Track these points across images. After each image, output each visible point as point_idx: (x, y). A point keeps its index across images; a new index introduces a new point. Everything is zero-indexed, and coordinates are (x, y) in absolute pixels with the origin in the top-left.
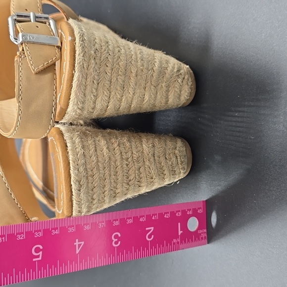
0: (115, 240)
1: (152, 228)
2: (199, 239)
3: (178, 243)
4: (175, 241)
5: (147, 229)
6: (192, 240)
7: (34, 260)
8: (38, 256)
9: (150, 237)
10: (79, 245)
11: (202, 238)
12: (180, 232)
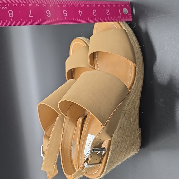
0: (94, 13)
1: (109, 10)
2: (129, 18)
3: (120, 18)
4: (118, 17)
5: (106, 10)
6: (126, 18)
7: (64, 16)
8: (66, 15)
9: (108, 13)
10: (81, 13)
11: (130, 18)
12: (120, 14)
